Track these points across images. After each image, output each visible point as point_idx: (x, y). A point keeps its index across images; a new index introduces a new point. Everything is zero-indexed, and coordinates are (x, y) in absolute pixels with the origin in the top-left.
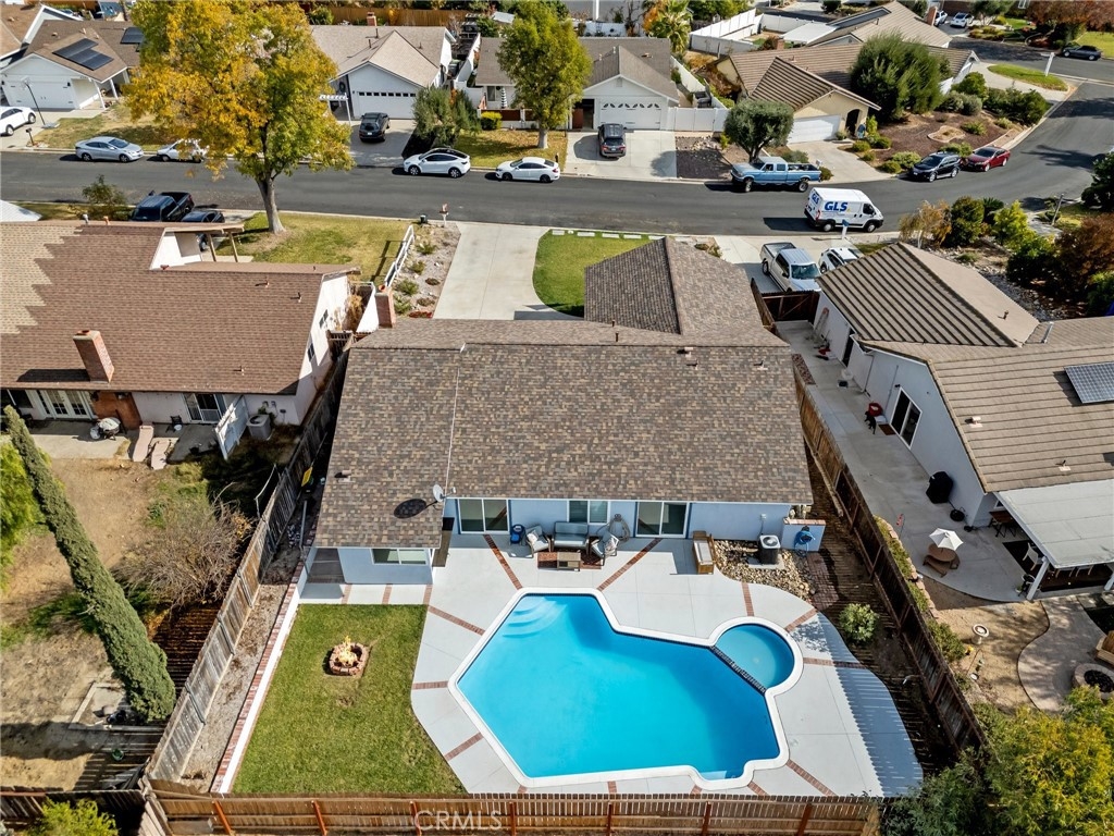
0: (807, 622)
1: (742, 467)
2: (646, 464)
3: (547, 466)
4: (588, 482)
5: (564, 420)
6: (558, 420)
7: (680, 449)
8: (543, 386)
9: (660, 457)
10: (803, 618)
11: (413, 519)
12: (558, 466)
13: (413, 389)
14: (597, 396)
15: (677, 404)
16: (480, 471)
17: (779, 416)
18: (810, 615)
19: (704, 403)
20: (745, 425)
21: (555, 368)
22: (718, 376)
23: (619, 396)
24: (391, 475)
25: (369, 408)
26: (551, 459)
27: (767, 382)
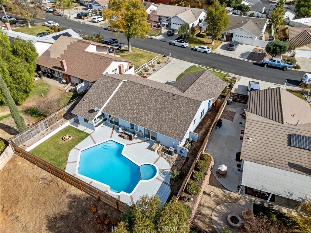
0: (166, 171)
1: (170, 127)
2: (148, 119)
3: (127, 112)
4: (133, 119)
5: (137, 104)
6: (136, 103)
7: (158, 118)
8: (137, 94)
9: (153, 119)
10: (166, 169)
11: (91, 114)
12: (129, 113)
13: (108, 87)
14: (148, 100)
15: (165, 108)
16: (113, 109)
17: (187, 118)
18: (168, 169)
19: (171, 109)
20: (178, 118)
21: (143, 91)
22: (179, 104)
23: (153, 102)
24: (93, 103)
25: (97, 88)
26: (129, 111)
27: (190, 109)
